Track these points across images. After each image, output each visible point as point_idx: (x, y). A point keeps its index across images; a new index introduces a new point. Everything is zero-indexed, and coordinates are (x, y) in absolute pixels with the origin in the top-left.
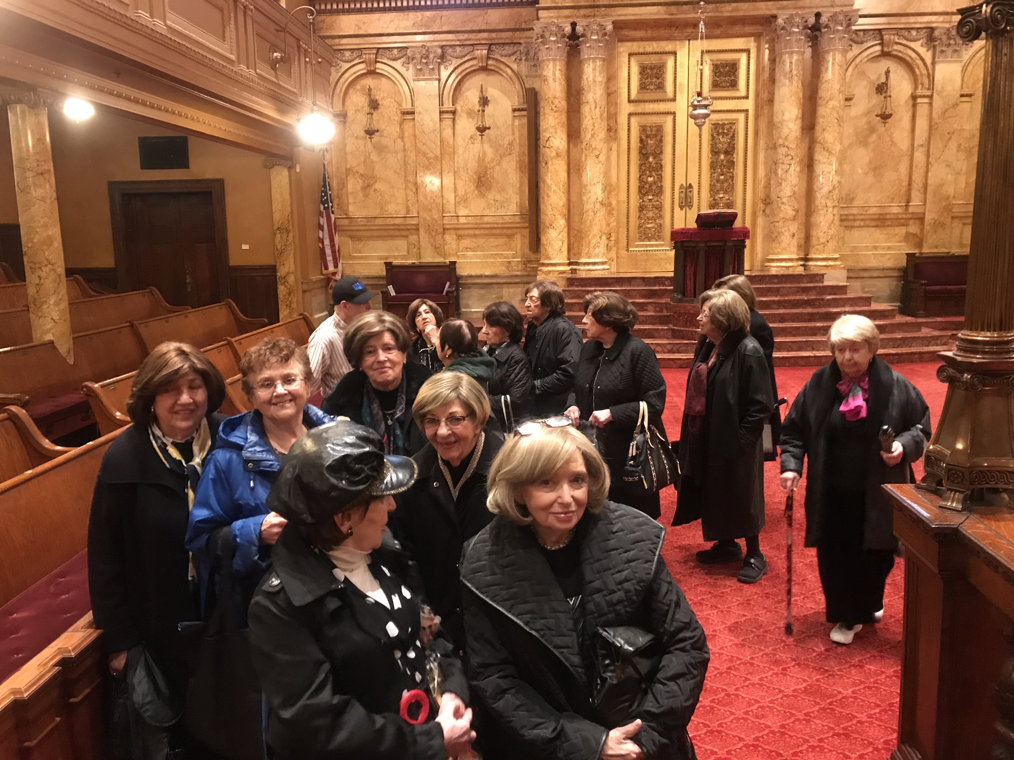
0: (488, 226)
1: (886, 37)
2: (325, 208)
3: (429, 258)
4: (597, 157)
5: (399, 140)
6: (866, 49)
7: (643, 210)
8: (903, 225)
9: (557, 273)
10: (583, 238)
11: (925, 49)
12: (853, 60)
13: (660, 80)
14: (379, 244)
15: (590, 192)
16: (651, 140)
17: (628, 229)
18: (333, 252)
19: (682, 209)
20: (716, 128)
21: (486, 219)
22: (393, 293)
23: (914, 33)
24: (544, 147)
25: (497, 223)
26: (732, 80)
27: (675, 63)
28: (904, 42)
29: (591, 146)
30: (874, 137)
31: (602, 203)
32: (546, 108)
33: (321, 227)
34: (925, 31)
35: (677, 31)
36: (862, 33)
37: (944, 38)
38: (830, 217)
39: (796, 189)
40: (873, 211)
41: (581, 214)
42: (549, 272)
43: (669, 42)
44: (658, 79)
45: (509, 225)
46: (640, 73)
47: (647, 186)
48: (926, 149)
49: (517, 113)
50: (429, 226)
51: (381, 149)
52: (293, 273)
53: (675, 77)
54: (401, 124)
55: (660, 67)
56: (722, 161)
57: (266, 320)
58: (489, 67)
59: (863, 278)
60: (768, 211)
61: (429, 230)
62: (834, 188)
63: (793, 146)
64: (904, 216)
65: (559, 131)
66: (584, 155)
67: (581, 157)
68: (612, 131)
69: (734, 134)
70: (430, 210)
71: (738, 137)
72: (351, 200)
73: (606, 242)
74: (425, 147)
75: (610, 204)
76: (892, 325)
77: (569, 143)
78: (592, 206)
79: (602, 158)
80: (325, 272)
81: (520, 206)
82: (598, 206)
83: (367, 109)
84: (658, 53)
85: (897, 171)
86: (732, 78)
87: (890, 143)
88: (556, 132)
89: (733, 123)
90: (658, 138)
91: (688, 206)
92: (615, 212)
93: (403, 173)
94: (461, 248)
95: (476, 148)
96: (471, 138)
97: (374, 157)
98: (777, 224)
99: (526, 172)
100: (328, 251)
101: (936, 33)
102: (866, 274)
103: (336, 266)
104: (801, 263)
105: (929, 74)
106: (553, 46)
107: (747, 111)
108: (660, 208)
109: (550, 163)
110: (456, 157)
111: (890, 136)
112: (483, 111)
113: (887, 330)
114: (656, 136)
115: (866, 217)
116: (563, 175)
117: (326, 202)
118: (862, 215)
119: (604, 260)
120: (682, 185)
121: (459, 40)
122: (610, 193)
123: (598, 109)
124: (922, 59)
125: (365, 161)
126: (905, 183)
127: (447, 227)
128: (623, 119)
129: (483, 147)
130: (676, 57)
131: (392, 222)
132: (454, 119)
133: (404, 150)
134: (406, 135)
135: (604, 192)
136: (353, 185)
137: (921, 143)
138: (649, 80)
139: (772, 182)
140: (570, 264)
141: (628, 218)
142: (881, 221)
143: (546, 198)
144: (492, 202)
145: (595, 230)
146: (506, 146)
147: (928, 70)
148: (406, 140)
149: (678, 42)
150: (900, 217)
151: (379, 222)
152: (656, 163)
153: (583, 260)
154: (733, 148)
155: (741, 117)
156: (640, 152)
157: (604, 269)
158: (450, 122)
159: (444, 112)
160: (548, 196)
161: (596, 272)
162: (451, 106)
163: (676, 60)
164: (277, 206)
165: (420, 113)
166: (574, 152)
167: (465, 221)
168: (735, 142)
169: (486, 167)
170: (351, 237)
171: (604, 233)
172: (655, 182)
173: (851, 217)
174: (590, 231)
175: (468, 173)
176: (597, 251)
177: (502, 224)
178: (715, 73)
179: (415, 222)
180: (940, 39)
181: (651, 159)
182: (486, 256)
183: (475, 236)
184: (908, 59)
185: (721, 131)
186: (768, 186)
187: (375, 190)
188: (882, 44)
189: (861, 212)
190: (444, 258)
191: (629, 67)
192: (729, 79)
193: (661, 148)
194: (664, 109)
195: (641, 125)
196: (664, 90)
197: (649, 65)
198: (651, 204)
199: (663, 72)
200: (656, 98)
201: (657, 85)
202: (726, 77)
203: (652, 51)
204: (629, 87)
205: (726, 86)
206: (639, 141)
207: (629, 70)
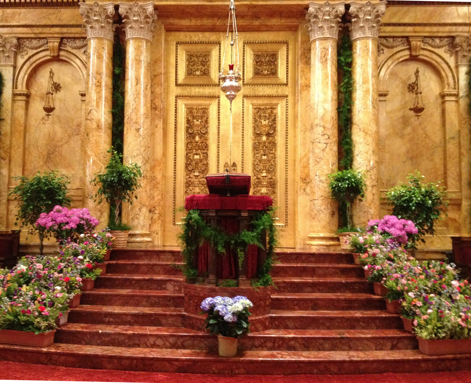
1: (413, 43)
6: (396, 53)
7: (190, 185)
11: (448, 55)
12: (386, 62)
13: (206, 67)
16: (197, 121)
20: (258, 112)
23: (437, 41)
26: (272, 69)
27: (220, 52)
28: (430, 48)
29: (132, 120)
30: (409, 130)
34: (446, 39)
35: (219, 21)
36: (391, 40)
37: (465, 45)
43: (213, 33)
44: (204, 66)
46: (187, 60)
47: (194, 163)
48: (457, 141)
49: (84, 98)
55: (206, 56)
56: (265, 143)
58: (61, 58)
60: (308, 190)
62: (372, 170)
68: (157, 109)
69: (275, 118)
71: (278, 121)
73: (149, 215)
79: (143, 131)
84: (203, 43)
85: (432, 160)
86: (273, 67)
87: (424, 135)
88: (98, 106)
89: (273, 108)
90: (204, 119)
95: (47, 128)
101: (457, 40)
105: (453, 76)
106: (97, 26)
107: (286, 96)
108: (205, 184)
111: (423, 129)
112: (51, 94)
114: (202, 117)
119: (147, 232)
120: (226, 163)
121: (34, 33)
124: (447, 64)
126: (441, 172)
127: (12, 198)
128: (170, 100)
130: (220, 46)
132: (27, 103)
137: (452, 136)
138: (196, 67)
141: (174, 193)
146: (74, 127)
147: (452, 72)
149: (221, 34)
152: (202, 142)
154: (275, 131)
155: (281, 102)
156: (187, 131)
157: (146, 242)
158: (23, 104)
159: (17, 95)
162: (24, 89)
163: (220, 49)
168: (276, 125)
169: (55, 146)
171: (146, 206)
172: (201, 161)
178: (257, 62)
180: (461, 46)
181: (197, 138)
184: (434, 62)
185: (262, 115)
186: (306, 165)
188: (410, 49)
191: (176, 54)
192: (269, 68)
193: (207, 129)
194: (210, 93)
195: (188, 107)
196: (210, 76)
197: (196, 53)
198: (197, 180)
199: (209, 60)
200: (201, 83)
201: (202, 72)
202: (266, 66)
203: (198, 40)
204: (176, 72)
205: (267, 74)
206: (186, 122)
207: (176, 57)
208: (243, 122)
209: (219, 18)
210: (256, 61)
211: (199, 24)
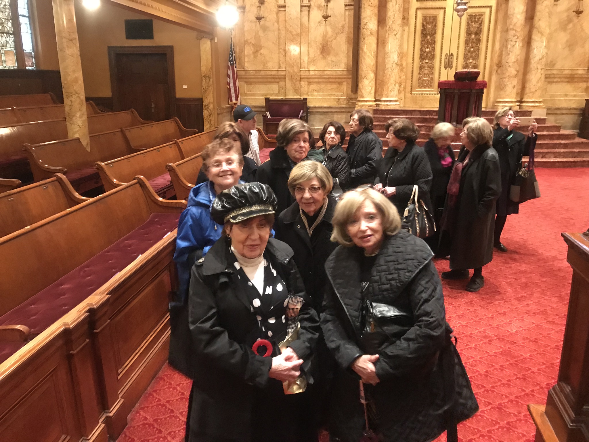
0: (327, 77)
2: (231, 64)
3: (291, 95)
4: (395, 35)
5: (276, 23)
7: (422, 69)
8: (585, 82)
9: (368, 106)
10: (384, 85)
14: (262, 86)
15: (390, 57)
16: (429, 25)
17: (412, 80)
18: (235, 91)
19: (446, 69)
20: (470, 18)
21: (326, 73)
22: (269, 117)
24: (364, 28)
25: (333, 75)
29: (392, 28)
30: (571, 25)
31: (397, 64)
32: (366, 4)
33: (229, 76)
38: (539, 75)
39: (519, 57)
40: (566, 72)
41: (384, 70)
42: (363, 105)
45: (340, 77)
47: (425, 54)
49: (348, 7)
50: (292, 76)
51: (265, 29)
52: (212, 103)
54: (277, 13)
56: (473, 39)
57: (197, 130)
59: (557, 114)
60: (499, 71)
61: (292, 79)
62: (543, 57)
63: (519, 30)
64: (586, 76)
65: (373, 19)
66: (387, 34)
67: (386, 35)
68: (405, 19)
69: (482, 22)
70: (293, 67)
71: (484, 24)
72: (246, 60)
73: (398, 88)
74: (291, 28)
75: (402, 65)
76: (572, 143)
77: (378, 26)
78: (391, 66)
79: (398, 36)
80: (230, 103)
81: (347, 65)
82: (394, 65)
83: (257, 4)
87: (581, 30)
88: (371, 20)
89: (481, 15)
90: (434, 24)
91: (450, 67)
92: (404, 70)
93: (278, 44)
94: (310, 90)
95: (322, 29)
96: (319, 22)
97: (261, 34)
98: (504, 80)
99: (352, 43)
100: (232, 90)
102: (558, 112)
103: (237, 99)
104: (518, 104)
107: (491, 7)
108: (432, 68)
109: (366, 39)
110: (310, 34)
111: (581, 25)
112: (327, 6)
113: (569, 147)
114: (432, 23)
115: (561, 76)
116: (374, 46)
117: (232, 61)
118: (559, 74)
119: (396, 99)
122: (402, 58)
123: (397, 5)
125: (255, 36)
127: (302, 77)
128: (412, 12)
129: (326, 28)
131: (270, 73)
132: (309, 11)
133: (279, 30)
134: (280, 20)
135: (398, 57)
136: (248, 50)
139: (504, 53)
140: (376, 101)
141: (412, 74)
142: (571, 79)
143: (363, 60)
144: (330, 62)
145: (392, 80)
146: (340, 28)
148: (280, 23)
150: (583, 76)
151: (262, 73)
152: (432, 40)
153: (383, 99)
154: (481, 31)
155: (487, 10)
156: (422, 33)
157: (396, 105)
158: (307, 13)
159: (303, 6)
160: (364, 59)
161: (391, 106)
162: (308, 2)
164: (203, 63)
165: (289, 7)
166: (381, 32)
167: (313, 74)
168: (482, 27)
169: (327, 41)
170: (246, 82)
171: (397, 83)
172: (430, 52)
173: (552, 76)
174: (389, 81)
175: (316, 44)
176: (392, 94)
177: (335, 75)
179: (283, 73)
181: (428, 37)
182: (324, 95)
183: (319, 83)
185: (473, 20)
186: (501, 55)
187: (261, 54)
189: (559, 73)
190: (300, 96)
193: (435, 31)
194: (439, 5)
195: (424, 16)
198: (427, 65)
206: (421, 26)
208: (460, 26)
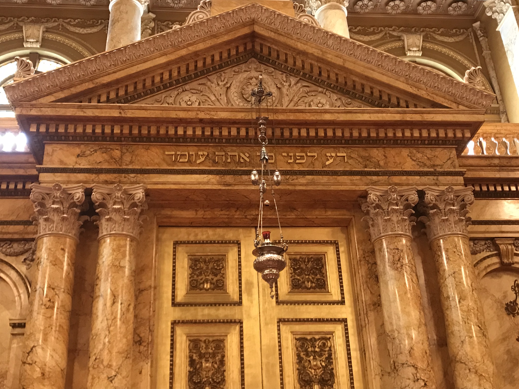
1: (503, 247)
13: (218, 277)
16: (207, 361)
20: (302, 346)
26: (318, 280)
27: (239, 255)
29: (103, 362)
35: (238, 213)
43: (228, 229)
44: (216, 275)
46: (190, 267)
49: (17, 331)
53: (240, 273)
55: (218, 260)
69: (330, 355)
79: (121, 382)
84: (214, 243)
86: (318, 276)
89: (327, 338)
90: (218, 357)
106: (56, 218)
107: (343, 321)
114: (214, 355)
123: (118, 306)
128: (163, 329)
130: (239, 247)
138: (203, 276)
149: (241, 230)
154: (332, 374)
163: (239, 251)
185: (310, 349)
191: (174, 259)
192: (313, 278)
193: (223, 375)
194: (226, 316)
195: (192, 338)
196: (225, 290)
197: (203, 257)
199: (223, 267)
200: (212, 300)
201: (214, 284)
202: (309, 275)
203: (207, 240)
204: (174, 285)
205: (311, 287)
206: (188, 363)
207: (174, 262)
208: (281, 362)
209: (238, 209)
210: (294, 269)
211: (209, 217)
